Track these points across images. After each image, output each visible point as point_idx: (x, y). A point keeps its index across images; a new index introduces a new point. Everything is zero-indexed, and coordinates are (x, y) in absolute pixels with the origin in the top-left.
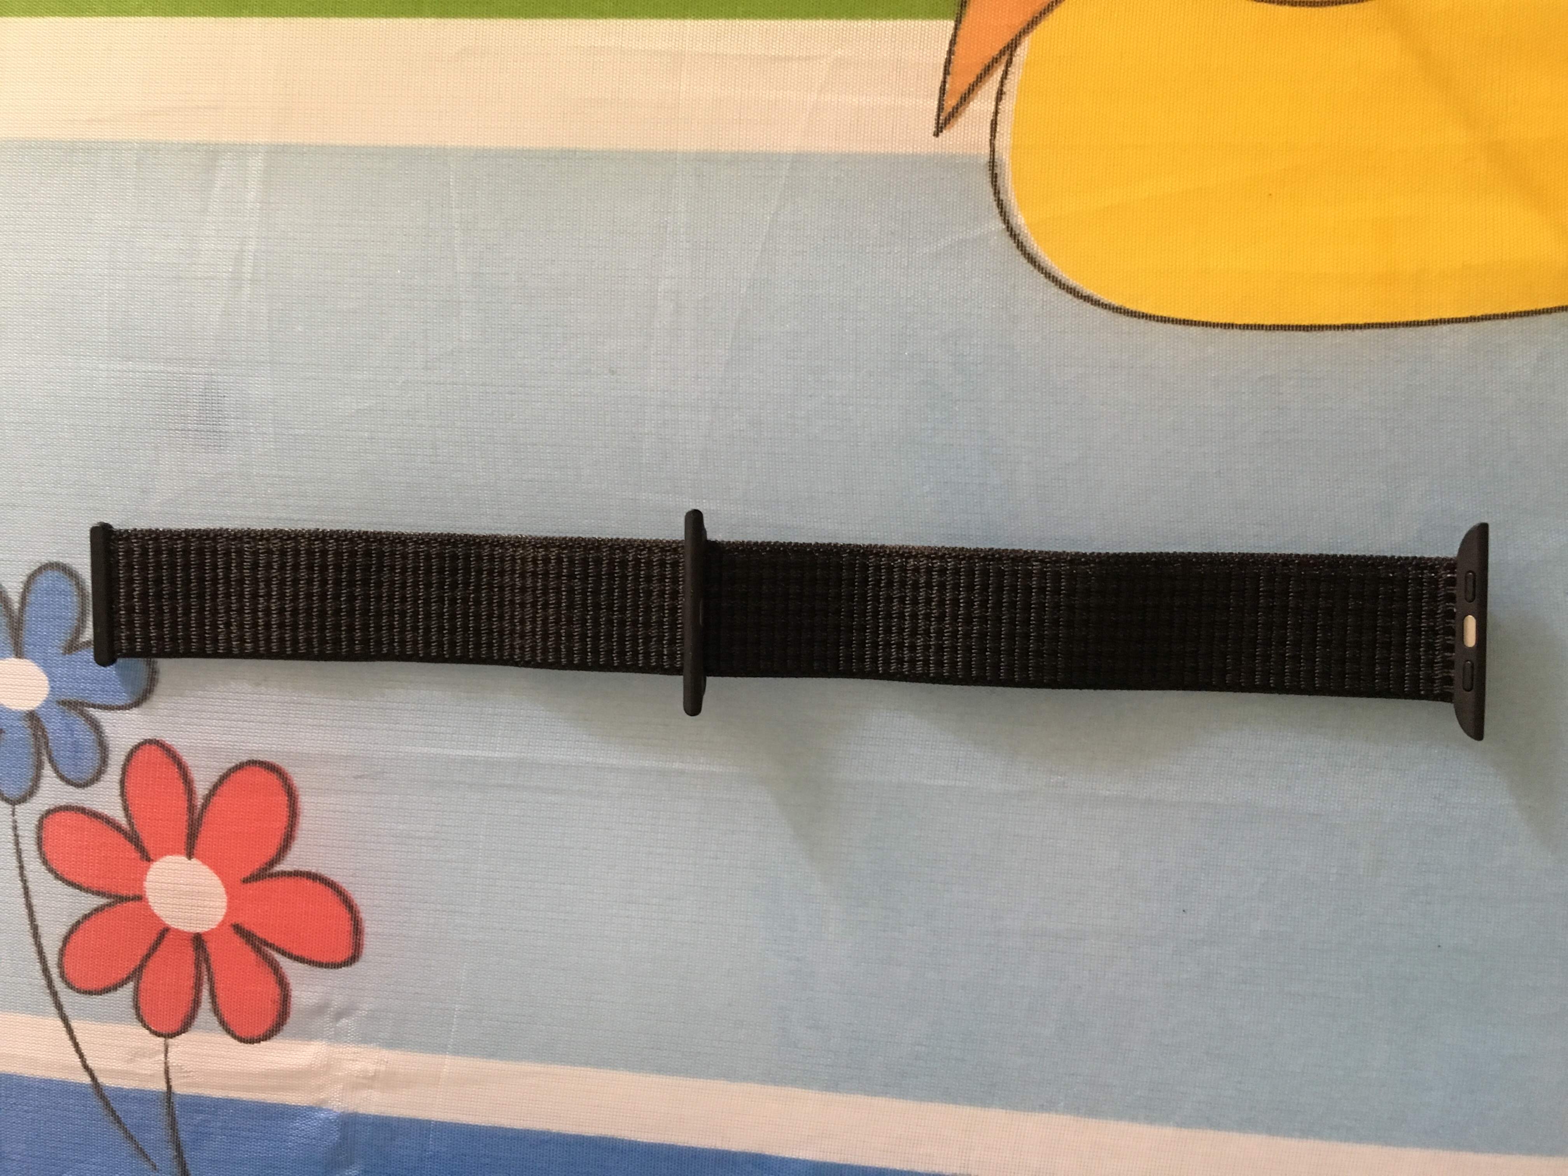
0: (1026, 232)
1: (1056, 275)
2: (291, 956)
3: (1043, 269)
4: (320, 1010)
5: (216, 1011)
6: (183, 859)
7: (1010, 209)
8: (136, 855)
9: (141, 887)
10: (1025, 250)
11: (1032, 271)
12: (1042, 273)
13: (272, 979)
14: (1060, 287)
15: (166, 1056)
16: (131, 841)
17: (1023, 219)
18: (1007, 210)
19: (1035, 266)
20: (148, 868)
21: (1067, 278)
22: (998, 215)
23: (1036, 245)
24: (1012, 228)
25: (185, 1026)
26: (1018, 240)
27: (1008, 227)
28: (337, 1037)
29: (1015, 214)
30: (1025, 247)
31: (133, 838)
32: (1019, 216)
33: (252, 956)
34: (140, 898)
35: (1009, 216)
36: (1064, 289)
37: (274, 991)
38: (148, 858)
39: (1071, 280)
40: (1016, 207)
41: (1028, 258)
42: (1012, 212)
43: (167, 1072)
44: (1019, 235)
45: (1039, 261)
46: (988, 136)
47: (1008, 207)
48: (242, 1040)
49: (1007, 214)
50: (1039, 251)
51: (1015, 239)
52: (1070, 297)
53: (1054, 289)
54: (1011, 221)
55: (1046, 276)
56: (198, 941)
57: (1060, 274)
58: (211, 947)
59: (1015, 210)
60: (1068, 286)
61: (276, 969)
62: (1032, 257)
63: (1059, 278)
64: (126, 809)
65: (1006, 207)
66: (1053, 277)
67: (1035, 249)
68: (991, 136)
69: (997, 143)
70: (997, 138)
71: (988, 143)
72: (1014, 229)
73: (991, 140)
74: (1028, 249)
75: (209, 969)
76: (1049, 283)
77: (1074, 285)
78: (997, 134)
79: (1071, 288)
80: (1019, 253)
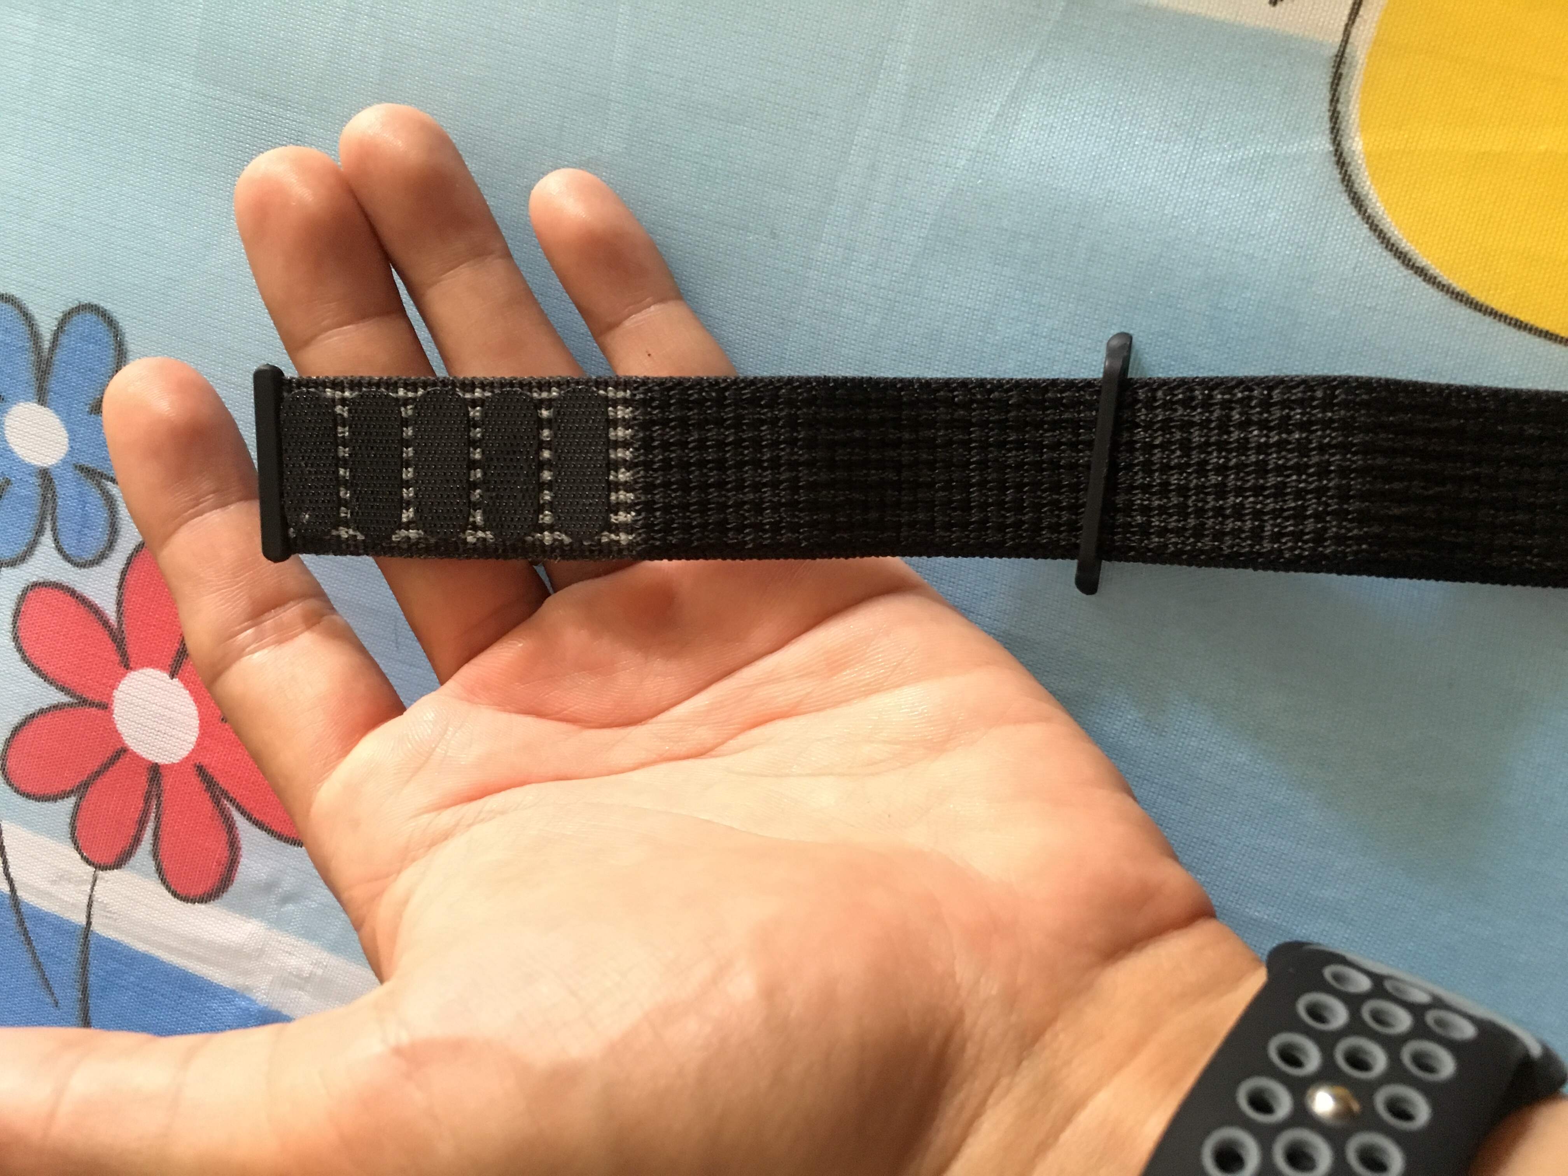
0: (1360, 162)
1: (1385, 230)
2: (249, 818)
3: (1369, 217)
4: (269, 887)
5: (155, 854)
6: (166, 676)
7: (1346, 126)
8: (117, 658)
9: (110, 696)
10: (1352, 186)
11: (1354, 217)
12: (1367, 223)
13: (224, 837)
15: (92, 889)
16: (114, 640)
17: (1361, 143)
18: (1342, 128)
19: (1360, 210)
20: (124, 675)
21: (1400, 237)
22: (1328, 132)
23: (1368, 183)
24: (1341, 154)
25: (119, 863)
26: (1346, 171)
27: (1336, 150)
28: (279, 923)
29: (1352, 135)
30: (1353, 183)
31: (118, 639)
32: (1357, 139)
33: (208, 805)
34: (105, 706)
35: (1342, 136)
36: (1391, 250)
37: (222, 851)
38: (127, 666)
39: (1405, 240)
40: (1356, 126)
41: (1353, 198)
42: (1347, 131)
43: (90, 906)
44: (1349, 164)
45: (1368, 205)
46: (1345, 19)
47: (1344, 124)
48: (175, 895)
49: (1341, 132)
50: (1371, 192)
51: (1342, 168)
52: (1396, 263)
53: (1378, 249)
54: (1343, 143)
55: (1371, 228)
56: (155, 771)
57: (1392, 229)
58: (167, 783)
59: (1353, 130)
60: (1397, 249)
61: (231, 828)
62: (1359, 198)
63: (1389, 235)
64: (119, 603)
65: (1341, 122)
66: (1381, 231)
67: (1366, 188)
68: (1349, 19)
69: (1354, 31)
70: (1357, 24)
71: (1342, 29)
72: (1344, 155)
73: (1347, 25)
74: (1356, 186)
75: (158, 806)
76: (1373, 238)
77: (1407, 249)
78: (1358, 20)
79: (1401, 253)
80: (1342, 188)
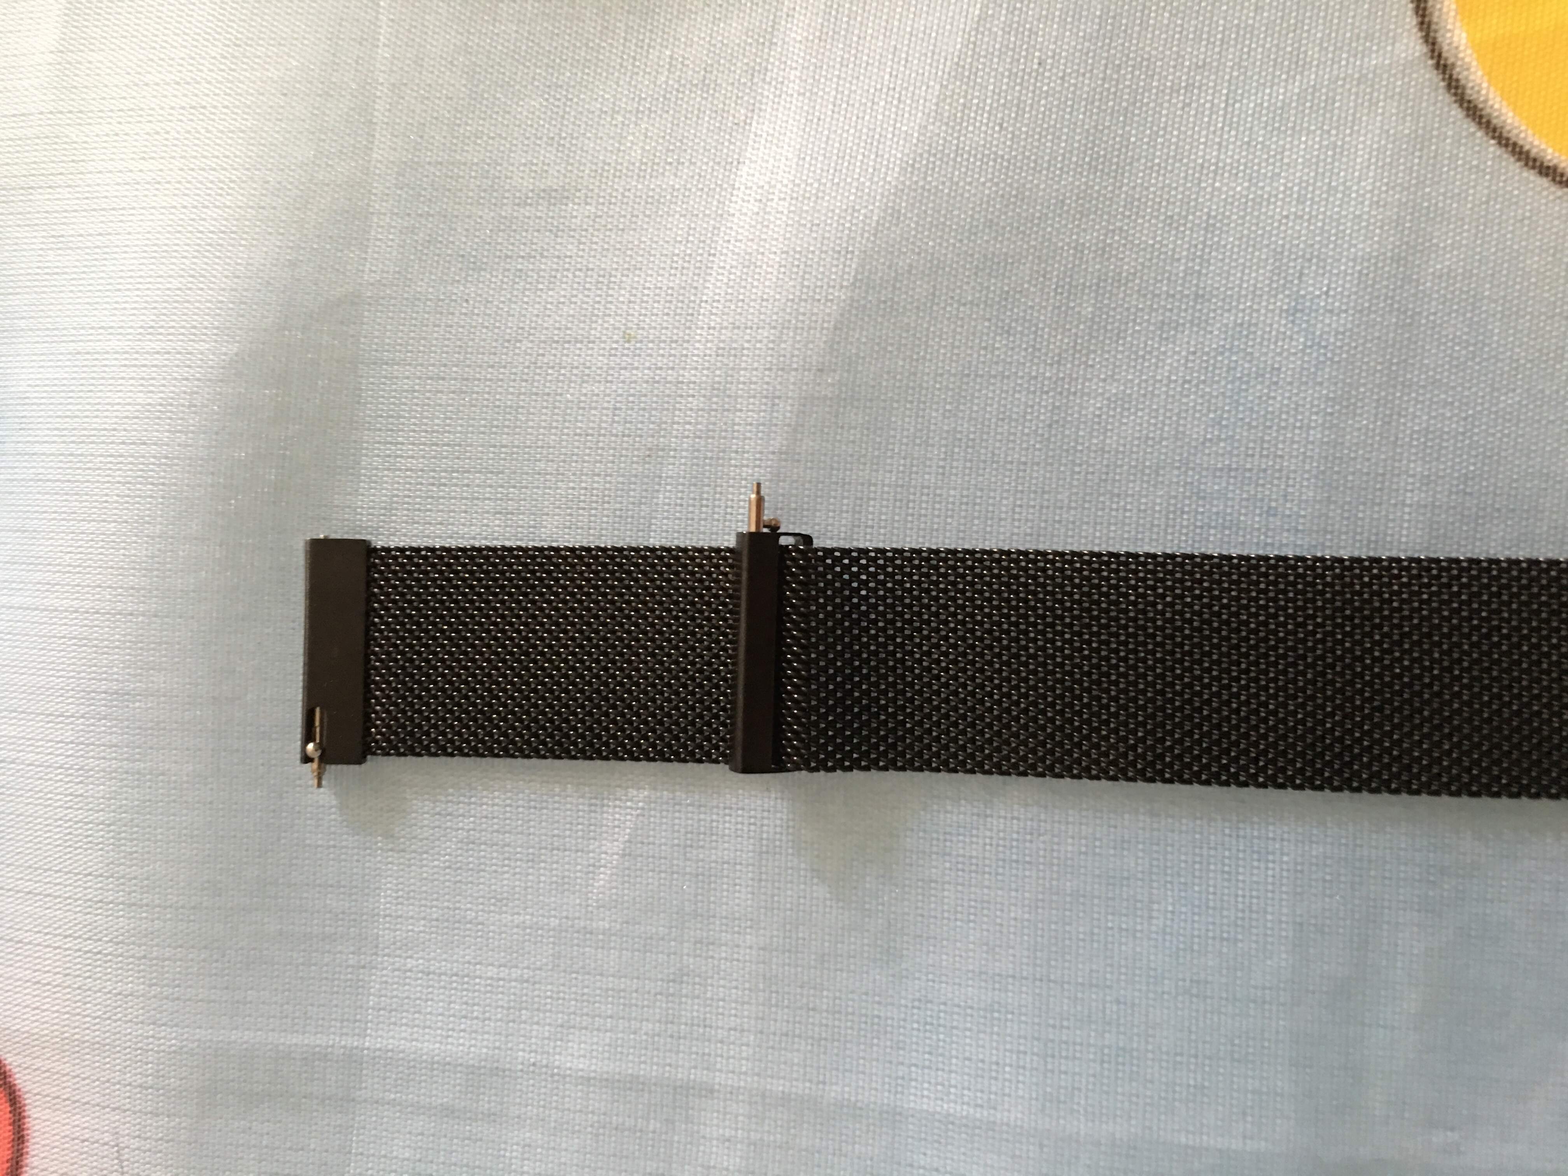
1: (1521, 143)
3: (1494, 130)
11: (1473, 134)
14: (1526, 165)
17: (1464, 35)
19: (1480, 123)
22: (1415, 30)
24: (1440, 55)
26: (1451, 76)
27: (1433, 51)
32: (1457, 32)
36: (1533, 168)
44: (1453, 65)
49: (1433, 27)
50: (1491, 96)
51: (1444, 73)
53: (1513, 167)
63: (1527, 148)
67: (1484, 92)
74: (1468, 92)
76: (1505, 156)
80: (1448, 98)
